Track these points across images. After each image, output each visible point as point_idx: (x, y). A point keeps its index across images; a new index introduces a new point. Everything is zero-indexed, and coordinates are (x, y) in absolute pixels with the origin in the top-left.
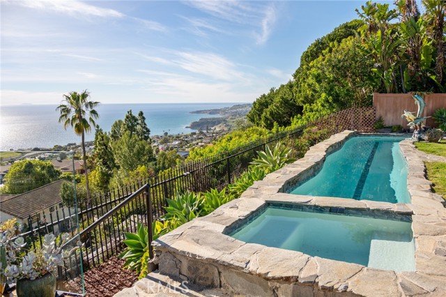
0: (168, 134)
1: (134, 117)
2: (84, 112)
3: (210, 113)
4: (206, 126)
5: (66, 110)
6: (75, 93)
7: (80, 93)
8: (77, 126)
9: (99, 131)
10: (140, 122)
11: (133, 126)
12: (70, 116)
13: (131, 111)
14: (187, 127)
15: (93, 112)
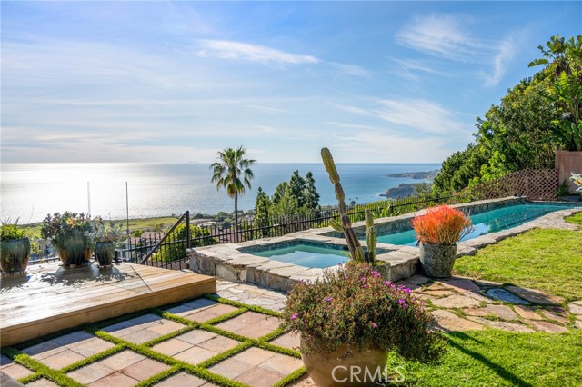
0: (356, 204)
1: (300, 179)
2: (239, 171)
3: (415, 178)
4: (407, 194)
5: (219, 169)
6: (230, 150)
7: (235, 150)
8: (230, 186)
9: (261, 195)
10: (307, 185)
11: (299, 189)
12: (224, 176)
13: (297, 171)
14: (381, 195)
15: (248, 171)
